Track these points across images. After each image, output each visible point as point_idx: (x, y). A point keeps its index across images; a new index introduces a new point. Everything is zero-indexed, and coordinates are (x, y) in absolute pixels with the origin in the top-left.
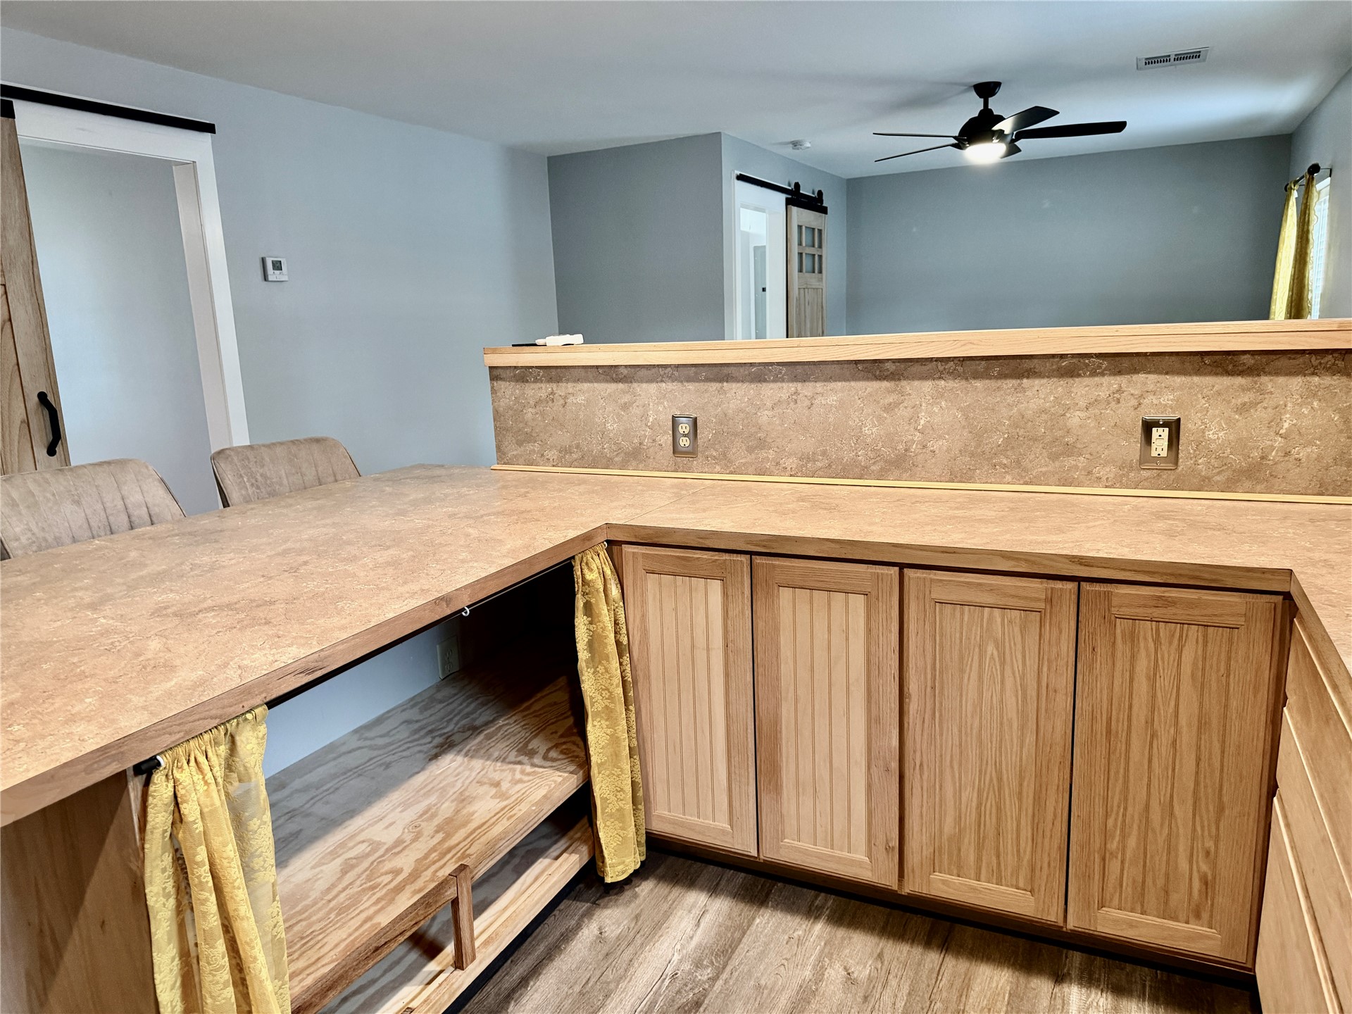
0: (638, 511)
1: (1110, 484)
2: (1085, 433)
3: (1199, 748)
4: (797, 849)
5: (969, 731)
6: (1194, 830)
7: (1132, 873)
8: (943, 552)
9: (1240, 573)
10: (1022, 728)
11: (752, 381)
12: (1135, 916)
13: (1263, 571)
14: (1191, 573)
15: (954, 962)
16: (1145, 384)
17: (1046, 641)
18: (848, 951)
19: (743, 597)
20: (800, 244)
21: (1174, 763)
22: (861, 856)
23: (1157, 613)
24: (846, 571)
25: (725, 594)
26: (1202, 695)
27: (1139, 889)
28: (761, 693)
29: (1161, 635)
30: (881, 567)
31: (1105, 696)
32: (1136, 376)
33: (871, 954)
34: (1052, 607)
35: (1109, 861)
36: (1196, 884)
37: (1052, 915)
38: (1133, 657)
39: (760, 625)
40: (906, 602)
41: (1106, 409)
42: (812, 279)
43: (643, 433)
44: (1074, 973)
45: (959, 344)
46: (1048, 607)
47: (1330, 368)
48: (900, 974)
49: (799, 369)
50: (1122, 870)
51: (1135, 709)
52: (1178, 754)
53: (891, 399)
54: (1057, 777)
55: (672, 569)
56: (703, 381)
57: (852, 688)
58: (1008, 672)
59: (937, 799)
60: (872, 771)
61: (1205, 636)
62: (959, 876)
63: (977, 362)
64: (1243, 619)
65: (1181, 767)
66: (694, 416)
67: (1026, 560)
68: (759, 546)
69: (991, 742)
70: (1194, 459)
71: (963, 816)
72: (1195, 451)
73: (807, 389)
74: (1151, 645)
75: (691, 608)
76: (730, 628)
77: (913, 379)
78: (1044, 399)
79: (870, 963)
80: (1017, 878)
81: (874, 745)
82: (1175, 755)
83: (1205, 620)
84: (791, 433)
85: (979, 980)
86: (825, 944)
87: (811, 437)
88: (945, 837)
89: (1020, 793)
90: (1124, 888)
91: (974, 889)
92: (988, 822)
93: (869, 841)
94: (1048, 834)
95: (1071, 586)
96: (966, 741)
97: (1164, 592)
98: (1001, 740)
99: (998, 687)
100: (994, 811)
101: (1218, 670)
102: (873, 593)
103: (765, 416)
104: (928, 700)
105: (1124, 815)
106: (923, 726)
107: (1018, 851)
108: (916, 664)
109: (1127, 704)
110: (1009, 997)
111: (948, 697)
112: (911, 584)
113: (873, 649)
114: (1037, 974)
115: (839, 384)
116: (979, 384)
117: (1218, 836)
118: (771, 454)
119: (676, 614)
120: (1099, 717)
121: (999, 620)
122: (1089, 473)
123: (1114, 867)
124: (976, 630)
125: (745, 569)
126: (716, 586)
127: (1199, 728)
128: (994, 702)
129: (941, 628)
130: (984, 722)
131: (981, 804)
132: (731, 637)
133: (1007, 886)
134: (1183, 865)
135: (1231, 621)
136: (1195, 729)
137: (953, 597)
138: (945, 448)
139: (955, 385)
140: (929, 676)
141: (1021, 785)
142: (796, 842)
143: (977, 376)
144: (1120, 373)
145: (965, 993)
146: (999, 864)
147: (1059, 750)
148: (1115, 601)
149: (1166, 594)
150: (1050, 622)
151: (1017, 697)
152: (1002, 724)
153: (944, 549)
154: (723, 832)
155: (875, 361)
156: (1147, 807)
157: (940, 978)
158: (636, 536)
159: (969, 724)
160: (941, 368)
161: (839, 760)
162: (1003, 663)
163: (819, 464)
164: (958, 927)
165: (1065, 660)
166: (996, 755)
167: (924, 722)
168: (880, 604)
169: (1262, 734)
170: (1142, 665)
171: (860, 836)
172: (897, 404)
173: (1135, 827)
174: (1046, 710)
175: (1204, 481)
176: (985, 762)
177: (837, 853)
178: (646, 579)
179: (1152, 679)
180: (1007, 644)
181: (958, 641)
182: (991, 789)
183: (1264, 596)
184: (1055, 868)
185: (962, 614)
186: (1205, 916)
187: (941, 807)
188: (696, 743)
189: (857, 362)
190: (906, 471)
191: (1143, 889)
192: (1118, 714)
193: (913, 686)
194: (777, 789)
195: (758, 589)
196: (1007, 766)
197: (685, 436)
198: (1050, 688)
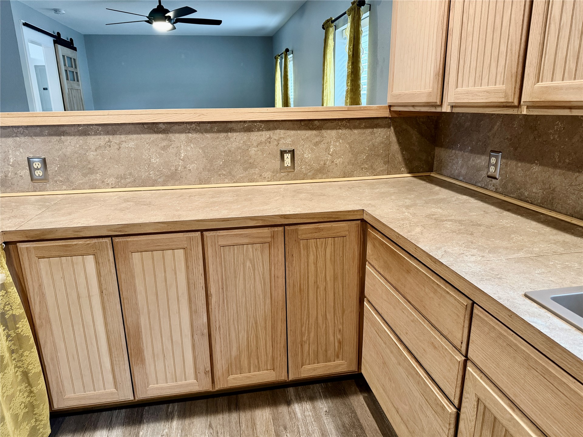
0: (22, 220)
1: (269, 180)
2: (258, 158)
3: (334, 288)
4: (157, 389)
5: (241, 305)
6: (335, 323)
7: (313, 347)
8: (223, 221)
9: (346, 213)
10: (265, 297)
11: (80, 135)
12: (316, 365)
13: (354, 211)
14: (328, 216)
15: (244, 414)
16: (280, 134)
17: (273, 255)
18: (194, 430)
19: (109, 263)
20: (65, 65)
21: (326, 297)
22: (192, 380)
23: (316, 235)
24: (172, 238)
25: (97, 263)
26: (334, 266)
27: (316, 354)
28: (126, 313)
29: (318, 244)
30: (191, 233)
31: (298, 275)
32: (276, 131)
33: (206, 427)
34: (274, 240)
35: (304, 346)
36: (337, 344)
37: (283, 377)
38: (308, 256)
39: (122, 276)
40: (206, 249)
41: (265, 146)
42: (74, 84)
43: (6, 169)
44: (293, 398)
45: (197, 115)
46: (272, 240)
47: (345, 126)
48: (223, 431)
49: (110, 128)
50: (309, 348)
51: (310, 278)
52: (327, 293)
53: (164, 143)
54: (281, 315)
55: (57, 254)
56: (46, 136)
57: (180, 299)
58: (256, 272)
59: (228, 341)
60: (194, 337)
61: (334, 241)
62: (241, 374)
63: (206, 124)
64: (347, 232)
65: (328, 298)
66: (43, 157)
67: (261, 220)
68: (116, 231)
69: (251, 307)
70: (300, 166)
71: (241, 345)
72: (300, 163)
73: (116, 139)
74: (314, 249)
75: (74, 274)
76: (103, 282)
77: (175, 133)
78: (239, 142)
79: (207, 432)
80: (267, 365)
81: (195, 324)
82: (326, 293)
83: (334, 235)
84: (109, 164)
85: (258, 419)
86: (181, 431)
87: (122, 165)
88: (233, 358)
89: (266, 327)
90: (310, 355)
91: (249, 377)
92: (252, 345)
93: (196, 372)
94: (279, 342)
95: (281, 229)
96: (240, 310)
97: (318, 226)
98: (255, 305)
99: (253, 282)
100: (255, 338)
101: (340, 255)
102: (188, 247)
103: (91, 155)
104: (220, 295)
105: (308, 324)
106: (219, 308)
107: (266, 353)
108: (213, 279)
109: (307, 276)
110: (273, 422)
111: (230, 291)
112: (208, 239)
113: (190, 276)
114: (280, 405)
115: (135, 136)
116: (208, 135)
117: (343, 322)
118: (98, 176)
119: (64, 280)
120: (296, 285)
121: (251, 250)
122: (261, 175)
123: (306, 347)
124: (241, 256)
125: (109, 246)
126: (90, 259)
127: (334, 280)
128: (251, 288)
129: (224, 258)
130: (247, 299)
131: (248, 337)
132: (104, 287)
133: (263, 371)
134: (332, 338)
135: (343, 234)
136: (332, 281)
137: (229, 243)
138: (195, 168)
139: (197, 136)
140: (220, 283)
141: (266, 323)
142: (156, 385)
143: (207, 131)
144: (269, 129)
145: (254, 428)
146: (258, 362)
147: (281, 303)
148: (300, 233)
149: (319, 226)
150: (274, 246)
151: (261, 284)
152: (255, 297)
153: (223, 220)
154: (112, 394)
155: (154, 123)
156: (317, 317)
157: (241, 425)
158: (27, 237)
159: (240, 302)
160: (189, 127)
161: (176, 337)
162: (254, 270)
163: (128, 180)
164: (240, 396)
165: (281, 263)
166: (254, 313)
167: (219, 306)
168: (193, 252)
169: (356, 278)
170: (312, 258)
171: (190, 370)
172: (168, 146)
173: (313, 328)
174: (275, 287)
175: (305, 175)
176: (249, 317)
177: (179, 383)
178: (39, 262)
179: (316, 264)
180: (255, 260)
181: (233, 263)
182: (253, 329)
183: (354, 221)
184: (283, 356)
185: (234, 250)
186: (340, 356)
187: (230, 344)
188: (88, 351)
189: (143, 124)
190: (177, 181)
191: (317, 353)
192: (303, 281)
193: (213, 290)
194: (143, 361)
195: (118, 256)
196: (259, 316)
197: (38, 169)
198: (275, 277)
